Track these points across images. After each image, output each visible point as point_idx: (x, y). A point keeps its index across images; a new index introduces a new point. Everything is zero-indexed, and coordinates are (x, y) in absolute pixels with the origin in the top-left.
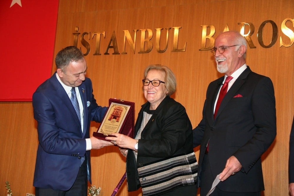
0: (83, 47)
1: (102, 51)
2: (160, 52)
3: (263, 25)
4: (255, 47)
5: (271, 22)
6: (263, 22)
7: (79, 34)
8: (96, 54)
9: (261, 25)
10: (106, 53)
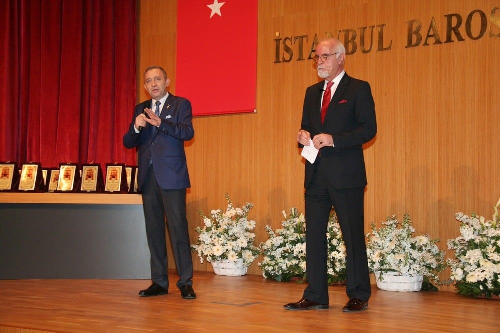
0: (286, 53)
1: (305, 55)
2: (365, 52)
3: (471, 16)
4: (464, 40)
5: (479, 11)
6: (470, 12)
7: (281, 39)
8: (299, 60)
9: (469, 16)
10: (310, 58)
